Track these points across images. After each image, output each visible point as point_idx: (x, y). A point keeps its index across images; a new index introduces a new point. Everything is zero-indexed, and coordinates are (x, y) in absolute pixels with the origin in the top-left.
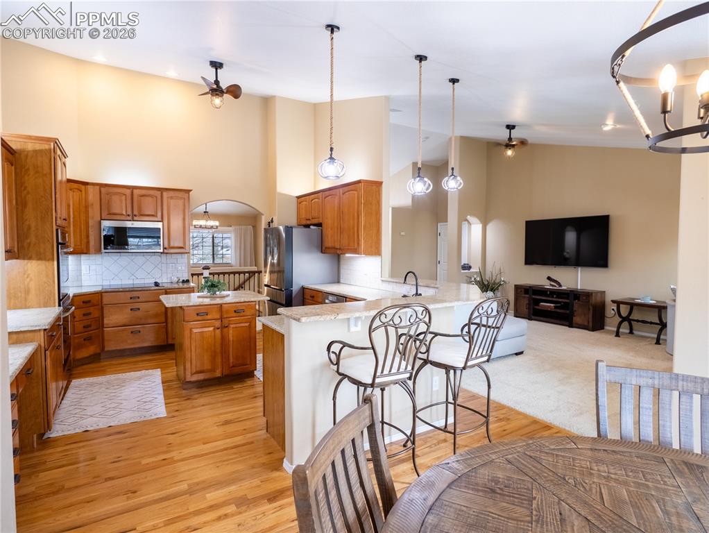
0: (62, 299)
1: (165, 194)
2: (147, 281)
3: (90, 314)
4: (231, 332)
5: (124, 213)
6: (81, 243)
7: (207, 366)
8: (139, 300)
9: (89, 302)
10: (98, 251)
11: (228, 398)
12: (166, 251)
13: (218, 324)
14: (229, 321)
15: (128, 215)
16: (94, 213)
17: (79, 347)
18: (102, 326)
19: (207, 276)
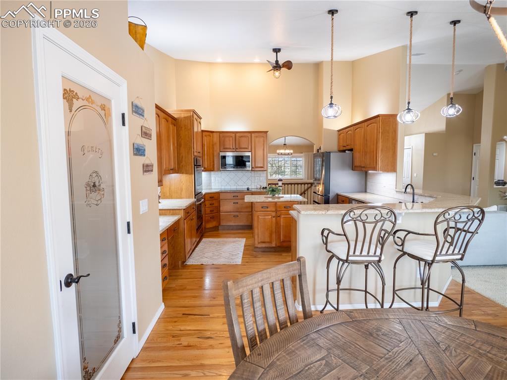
0: (197, 194)
1: (253, 135)
2: (244, 187)
3: (213, 204)
4: (282, 220)
5: (231, 147)
6: (210, 166)
7: (267, 239)
8: (237, 198)
9: (213, 197)
10: (218, 170)
11: (277, 260)
12: (253, 169)
13: (274, 214)
14: (281, 213)
15: (234, 149)
16: (217, 148)
17: (208, 221)
18: (219, 211)
19: (281, 185)
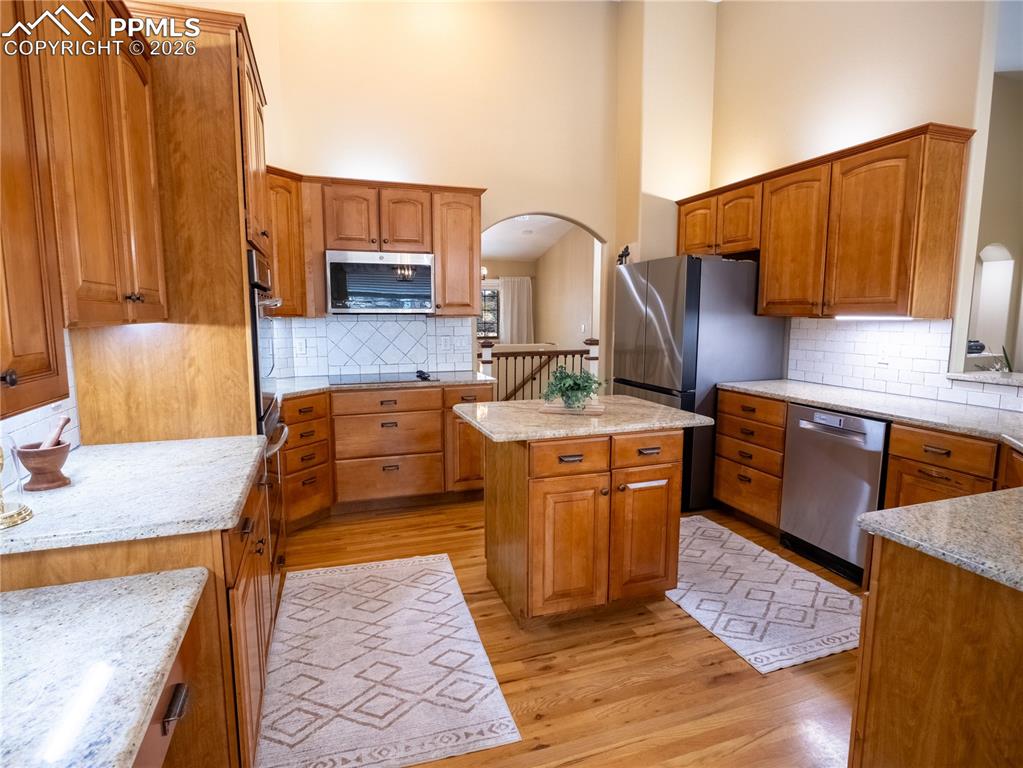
2: (402, 369)
3: (312, 433)
4: (630, 501)
5: (365, 235)
6: (292, 296)
8: (397, 407)
9: (309, 410)
10: (322, 312)
12: (439, 312)
13: (603, 482)
14: (627, 474)
15: (373, 241)
16: (313, 236)
17: (296, 497)
18: (333, 456)
19: (489, 358)
